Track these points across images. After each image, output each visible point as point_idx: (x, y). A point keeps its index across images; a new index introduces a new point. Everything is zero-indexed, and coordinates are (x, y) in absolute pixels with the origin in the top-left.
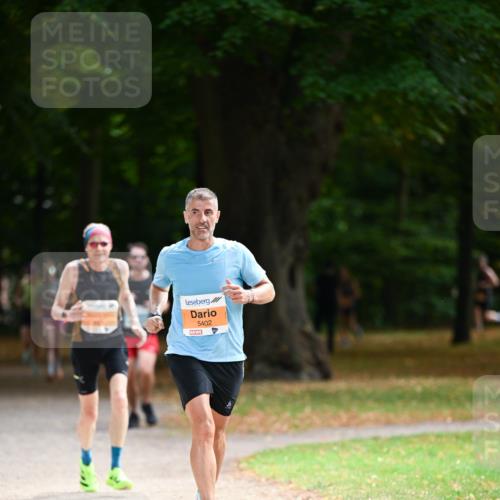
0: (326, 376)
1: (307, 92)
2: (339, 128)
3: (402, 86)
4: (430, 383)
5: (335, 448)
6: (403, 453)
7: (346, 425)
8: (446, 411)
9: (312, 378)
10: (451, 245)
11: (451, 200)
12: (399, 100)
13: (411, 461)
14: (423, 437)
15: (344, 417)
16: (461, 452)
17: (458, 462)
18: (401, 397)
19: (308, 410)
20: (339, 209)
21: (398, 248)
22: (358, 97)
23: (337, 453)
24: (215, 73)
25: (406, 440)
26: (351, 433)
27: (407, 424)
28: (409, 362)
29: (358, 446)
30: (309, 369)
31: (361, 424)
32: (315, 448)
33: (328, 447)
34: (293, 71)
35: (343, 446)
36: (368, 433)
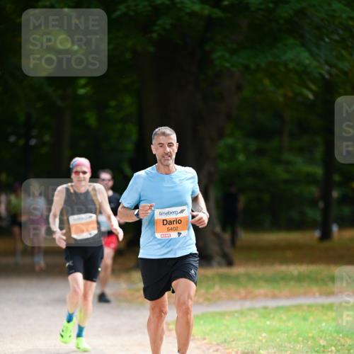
0: (230, 263)
1: (217, 62)
2: (239, 88)
3: (284, 58)
4: (304, 269)
5: (236, 315)
6: (284, 318)
7: (245, 298)
8: (315, 289)
9: (220, 265)
10: (318, 171)
11: (319, 139)
12: (282, 69)
13: (290, 324)
14: (299, 307)
15: (243, 292)
16: (325, 318)
17: (324, 324)
18: (283, 278)
19: (217, 288)
20: (240, 146)
21: (281, 173)
22: (253, 66)
23: (237, 318)
24: (151, 49)
25: (287, 309)
26: (248, 304)
27: (288, 297)
28: (289, 254)
29: (252, 313)
30: (218, 259)
31: (255, 297)
32: (222, 314)
33: (231, 314)
34: (207, 48)
35: (242, 313)
36: (259, 304)
